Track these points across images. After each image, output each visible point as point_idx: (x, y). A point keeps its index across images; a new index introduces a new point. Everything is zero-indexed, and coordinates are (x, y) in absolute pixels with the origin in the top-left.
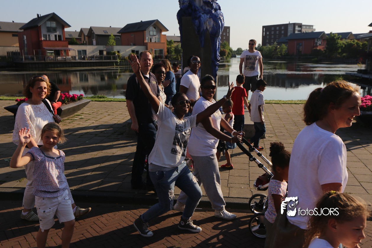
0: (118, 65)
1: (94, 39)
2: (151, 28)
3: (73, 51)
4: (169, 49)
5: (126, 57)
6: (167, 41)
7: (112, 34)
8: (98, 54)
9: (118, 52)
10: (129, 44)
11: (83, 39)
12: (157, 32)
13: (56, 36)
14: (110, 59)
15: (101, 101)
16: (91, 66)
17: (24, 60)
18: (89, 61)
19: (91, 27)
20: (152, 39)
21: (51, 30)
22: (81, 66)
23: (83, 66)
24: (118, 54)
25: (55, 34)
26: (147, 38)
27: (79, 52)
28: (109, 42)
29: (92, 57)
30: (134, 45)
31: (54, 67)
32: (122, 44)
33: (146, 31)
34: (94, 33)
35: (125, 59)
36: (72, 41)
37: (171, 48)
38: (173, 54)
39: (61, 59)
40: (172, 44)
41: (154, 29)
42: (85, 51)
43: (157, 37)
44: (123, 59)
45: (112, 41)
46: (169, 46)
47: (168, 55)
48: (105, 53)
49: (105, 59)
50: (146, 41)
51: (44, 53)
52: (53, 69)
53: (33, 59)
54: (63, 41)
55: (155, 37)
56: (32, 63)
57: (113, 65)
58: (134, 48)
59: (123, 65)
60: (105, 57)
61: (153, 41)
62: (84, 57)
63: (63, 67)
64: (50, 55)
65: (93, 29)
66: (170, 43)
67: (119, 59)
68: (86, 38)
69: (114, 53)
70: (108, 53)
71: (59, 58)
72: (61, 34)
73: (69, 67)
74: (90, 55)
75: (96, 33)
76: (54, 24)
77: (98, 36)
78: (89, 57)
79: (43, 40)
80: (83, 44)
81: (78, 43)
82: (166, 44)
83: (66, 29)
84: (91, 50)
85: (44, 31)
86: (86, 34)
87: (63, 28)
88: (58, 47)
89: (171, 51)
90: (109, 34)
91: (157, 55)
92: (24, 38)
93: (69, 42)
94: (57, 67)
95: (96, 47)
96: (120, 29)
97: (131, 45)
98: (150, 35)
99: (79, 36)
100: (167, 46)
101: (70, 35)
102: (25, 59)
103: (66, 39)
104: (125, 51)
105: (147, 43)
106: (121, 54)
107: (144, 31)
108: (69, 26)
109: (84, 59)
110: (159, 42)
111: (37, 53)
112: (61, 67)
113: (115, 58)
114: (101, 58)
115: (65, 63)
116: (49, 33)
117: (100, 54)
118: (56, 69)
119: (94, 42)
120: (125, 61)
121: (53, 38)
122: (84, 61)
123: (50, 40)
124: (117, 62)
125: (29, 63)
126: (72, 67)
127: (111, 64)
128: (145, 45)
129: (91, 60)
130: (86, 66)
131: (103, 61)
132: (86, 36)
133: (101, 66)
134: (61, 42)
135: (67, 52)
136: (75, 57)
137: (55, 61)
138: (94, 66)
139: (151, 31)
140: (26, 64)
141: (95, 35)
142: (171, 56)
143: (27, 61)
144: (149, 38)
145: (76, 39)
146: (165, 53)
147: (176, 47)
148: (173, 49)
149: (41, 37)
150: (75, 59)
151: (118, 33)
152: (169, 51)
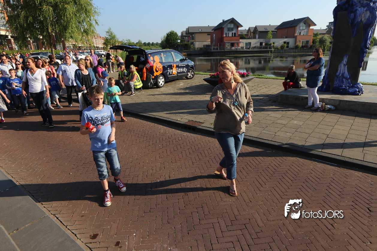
0: (272, 53)
1: (257, 35)
2: (302, 24)
3: (243, 43)
4: (314, 40)
5: (279, 47)
6: (314, 34)
7: (270, 30)
8: (259, 45)
9: (274, 43)
10: (282, 37)
11: (249, 35)
12: (306, 27)
13: (232, 33)
14: (267, 49)
15: (260, 78)
16: (253, 54)
17: (212, 50)
18: (252, 50)
19: (256, 26)
20: (301, 33)
21: (230, 29)
22: (246, 54)
23: (248, 54)
24: (273, 44)
25: (232, 32)
26: (297, 32)
27: (246, 44)
28: (268, 36)
29: (254, 47)
30: (286, 38)
31: (229, 54)
32: (277, 38)
33: (297, 27)
34: (257, 30)
35: (278, 49)
36: (242, 37)
37: (316, 40)
38: (317, 44)
39: (234, 49)
40: (318, 36)
41: (304, 24)
42: (250, 43)
43: (306, 30)
44: (276, 48)
45: (270, 35)
46: (315, 38)
47: (313, 45)
48: (264, 44)
49: (263, 49)
50: (296, 34)
51: (224, 45)
52: (229, 55)
53: (217, 49)
54: (237, 37)
55: (304, 31)
56: (216, 52)
57: (269, 53)
58: (286, 40)
59: (276, 53)
60: (263, 47)
61: (302, 34)
62: (249, 47)
63: (235, 54)
64: (228, 47)
65: (257, 28)
66: (316, 35)
67: (274, 49)
68: (252, 34)
69: (270, 44)
70: (266, 44)
71: (233, 48)
72: (236, 32)
73: (239, 54)
74: (254, 46)
75: (259, 30)
76: (232, 26)
77: (260, 32)
78: (252, 47)
79: (224, 36)
80: (249, 38)
81: (246, 38)
82: (312, 36)
83: (239, 29)
84: (255, 42)
85: (225, 31)
86: (252, 31)
87: (238, 28)
88: (233, 41)
89: (316, 41)
90: (268, 30)
91: (304, 45)
92: (213, 36)
93: (240, 37)
94: (231, 54)
95: (258, 40)
96: (277, 27)
97: (283, 38)
98: (300, 30)
99: (247, 33)
100: (313, 38)
101: (242, 33)
102: (214, 49)
103: (239, 35)
104: (279, 42)
105: (297, 36)
106: (276, 45)
107: (296, 27)
108: (242, 26)
109: (249, 48)
110: (307, 35)
111: (220, 45)
112: (233, 54)
113: (270, 48)
114: (260, 48)
115: (237, 52)
116: (228, 32)
117: (260, 45)
118: (230, 55)
119: (257, 36)
120: (278, 50)
121: (230, 35)
122: (249, 50)
123: (228, 37)
124: (272, 51)
125: (215, 52)
126: (240, 54)
127: (267, 52)
128: (295, 37)
129: (254, 49)
130: (250, 54)
131: (262, 50)
132: (252, 32)
133: (260, 53)
134: (235, 37)
135: (238, 44)
136: (243, 47)
137: (230, 50)
138: (255, 54)
139: (302, 26)
140: (213, 52)
141: (258, 32)
142: (315, 45)
143: (214, 51)
144: (299, 32)
145: (245, 35)
146: (311, 43)
147: (320, 38)
148: (318, 40)
149: (224, 35)
150: (243, 49)
151: (275, 29)
152: (314, 42)
